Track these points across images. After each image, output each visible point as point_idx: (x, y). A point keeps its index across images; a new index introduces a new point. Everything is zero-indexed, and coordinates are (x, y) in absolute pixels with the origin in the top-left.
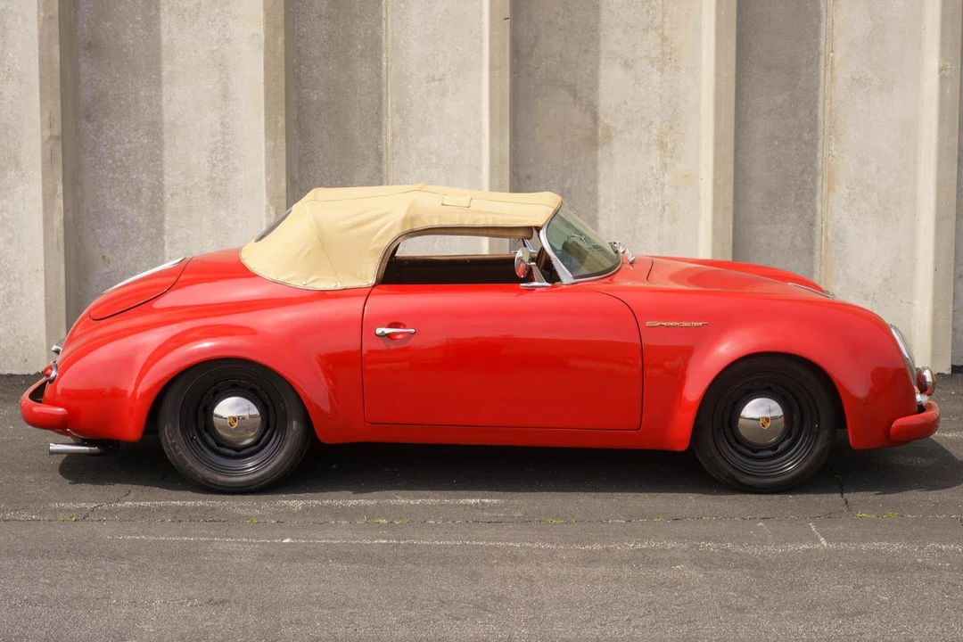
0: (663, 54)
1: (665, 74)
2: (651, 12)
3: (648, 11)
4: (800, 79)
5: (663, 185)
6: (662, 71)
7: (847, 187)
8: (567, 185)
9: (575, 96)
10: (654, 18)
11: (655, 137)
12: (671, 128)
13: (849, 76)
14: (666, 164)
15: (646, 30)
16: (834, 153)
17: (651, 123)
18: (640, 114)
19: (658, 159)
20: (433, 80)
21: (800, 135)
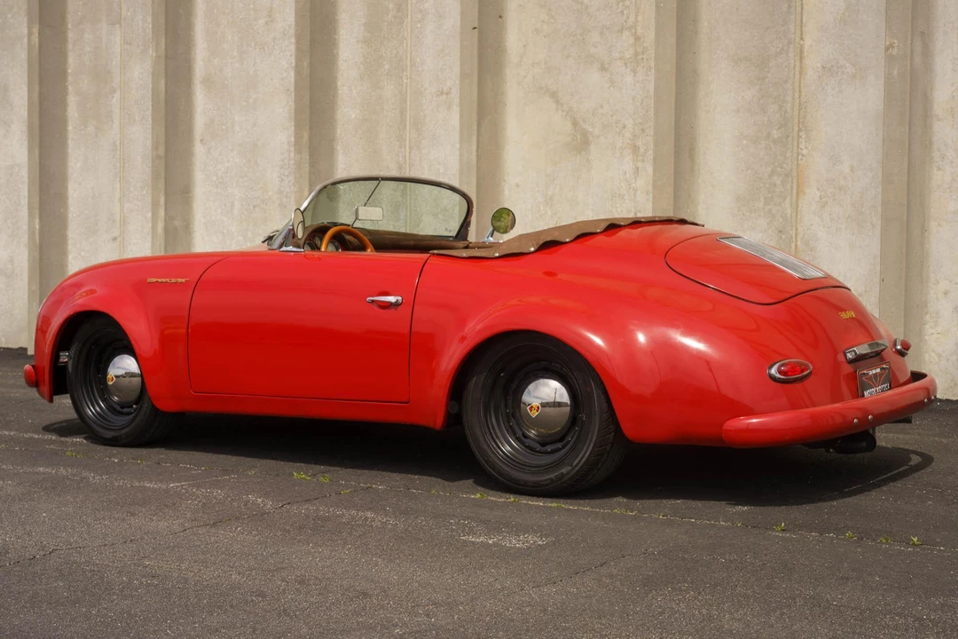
0: (636, 54)
1: (637, 75)
2: (625, 12)
3: (622, 12)
4: (769, 72)
5: (635, 190)
6: (634, 71)
7: (818, 189)
8: (550, 193)
9: (557, 102)
10: (628, 17)
11: (629, 141)
12: (643, 130)
13: (819, 65)
14: (638, 168)
15: (621, 31)
16: (804, 152)
17: (624, 127)
18: (614, 117)
19: (631, 163)
20: (442, 93)
21: (769, 133)
